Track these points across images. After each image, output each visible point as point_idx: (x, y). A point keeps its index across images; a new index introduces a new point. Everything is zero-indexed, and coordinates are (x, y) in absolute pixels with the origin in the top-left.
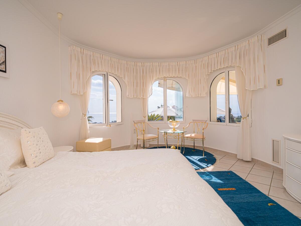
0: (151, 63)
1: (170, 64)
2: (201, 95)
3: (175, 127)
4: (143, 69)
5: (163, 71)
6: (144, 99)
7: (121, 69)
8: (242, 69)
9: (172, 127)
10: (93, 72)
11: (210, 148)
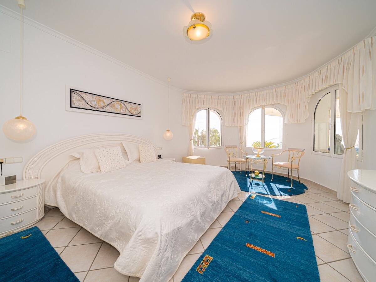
0: (248, 94)
1: (267, 91)
2: (299, 122)
3: (259, 153)
4: (241, 101)
5: (259, 100)
6: (241, 127)
7: (220, 103)
8: (344, 87)
9: (256, 153)
10: (197, 109)
11: (312, 182)
